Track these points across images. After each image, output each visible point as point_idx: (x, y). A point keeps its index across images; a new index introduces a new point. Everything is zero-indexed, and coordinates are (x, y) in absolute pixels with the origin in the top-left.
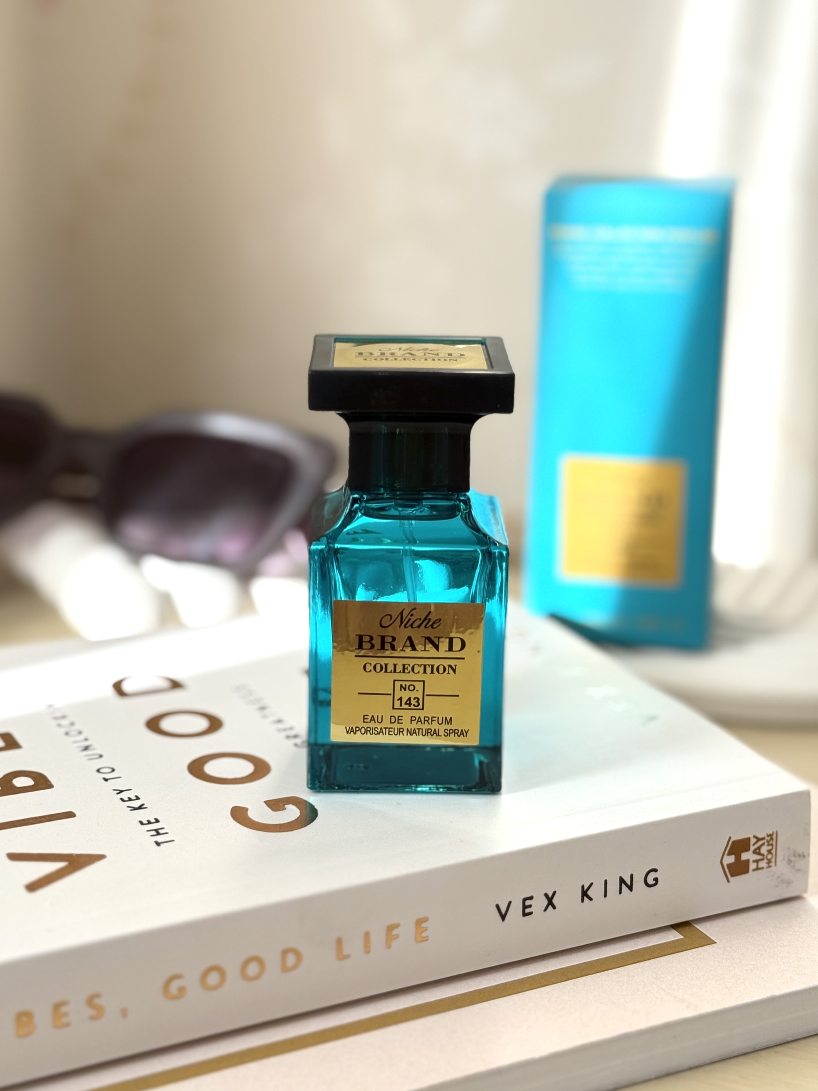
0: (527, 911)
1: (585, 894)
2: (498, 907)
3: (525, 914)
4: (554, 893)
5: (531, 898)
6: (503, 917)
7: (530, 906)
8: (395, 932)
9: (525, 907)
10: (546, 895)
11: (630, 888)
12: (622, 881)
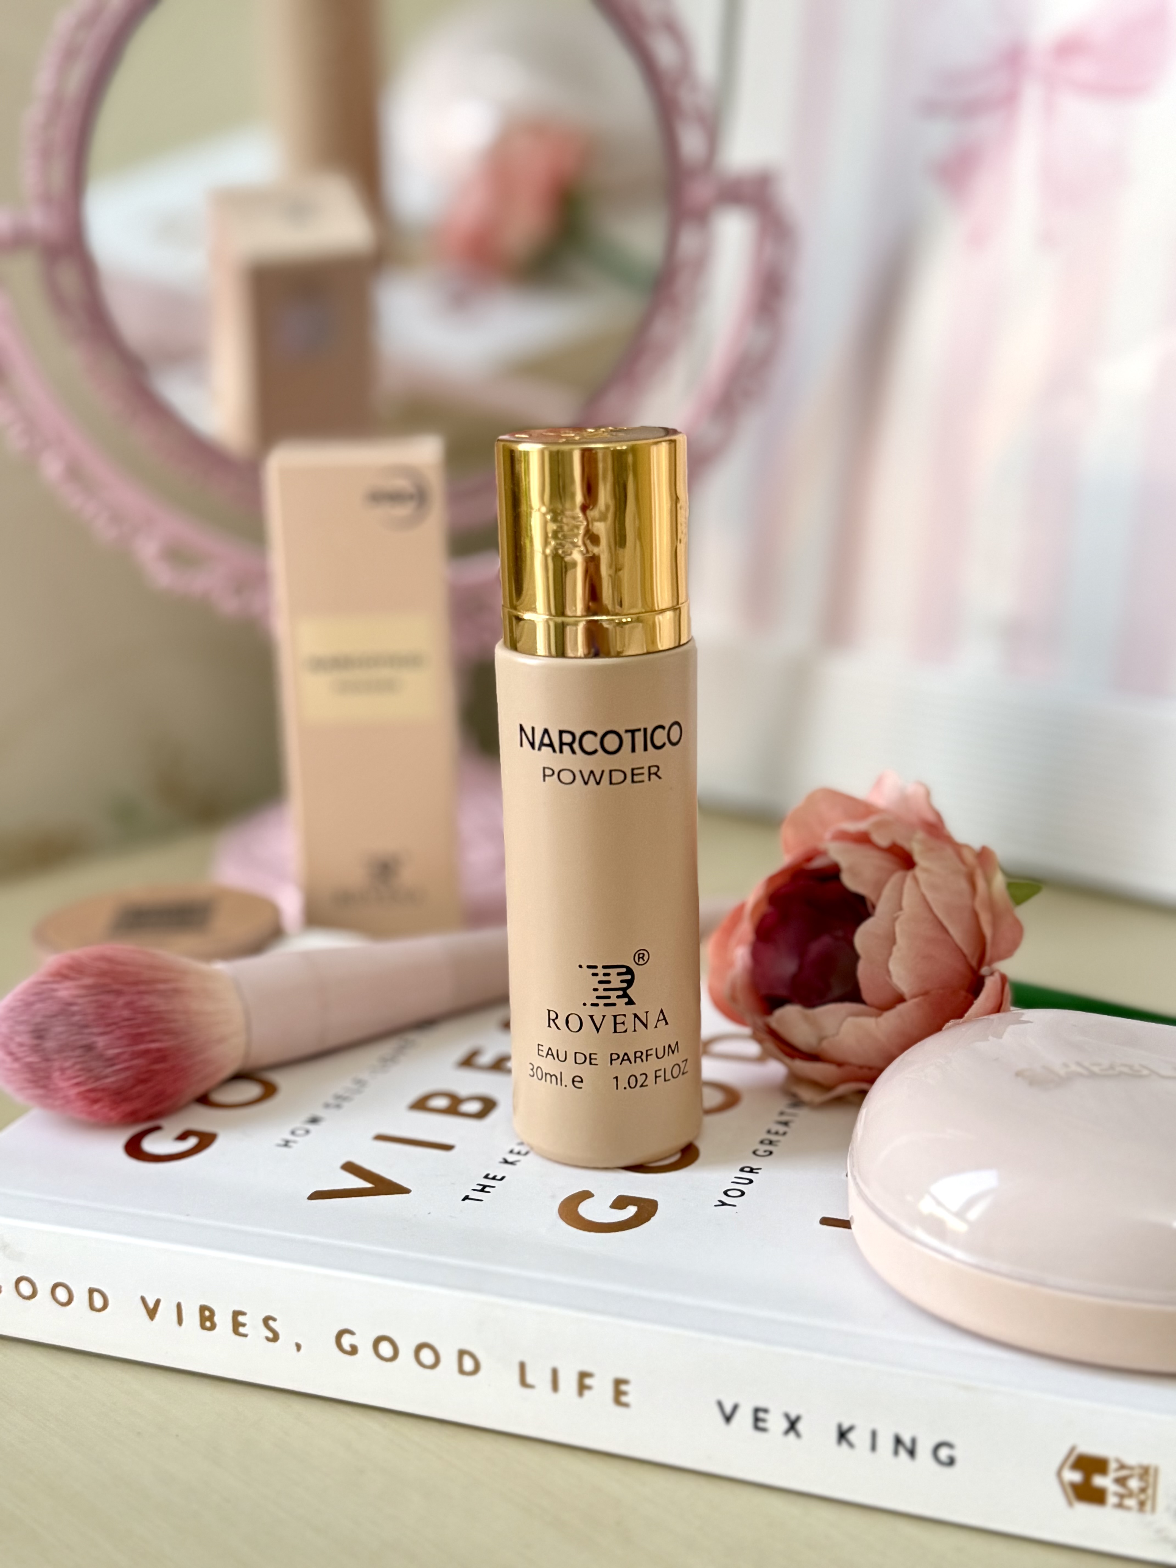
0: (761, 1424)
1: (842, 1435)
2: (720, 1405)
3: (756, 1427)
4: (798, 1418)
5: (765, 1411)
6: (728, 1419)
7: (764, 1420)
8: (588, 1381)
9: (757, 1420)
11: (912, 1453)
12: (898, 1441)
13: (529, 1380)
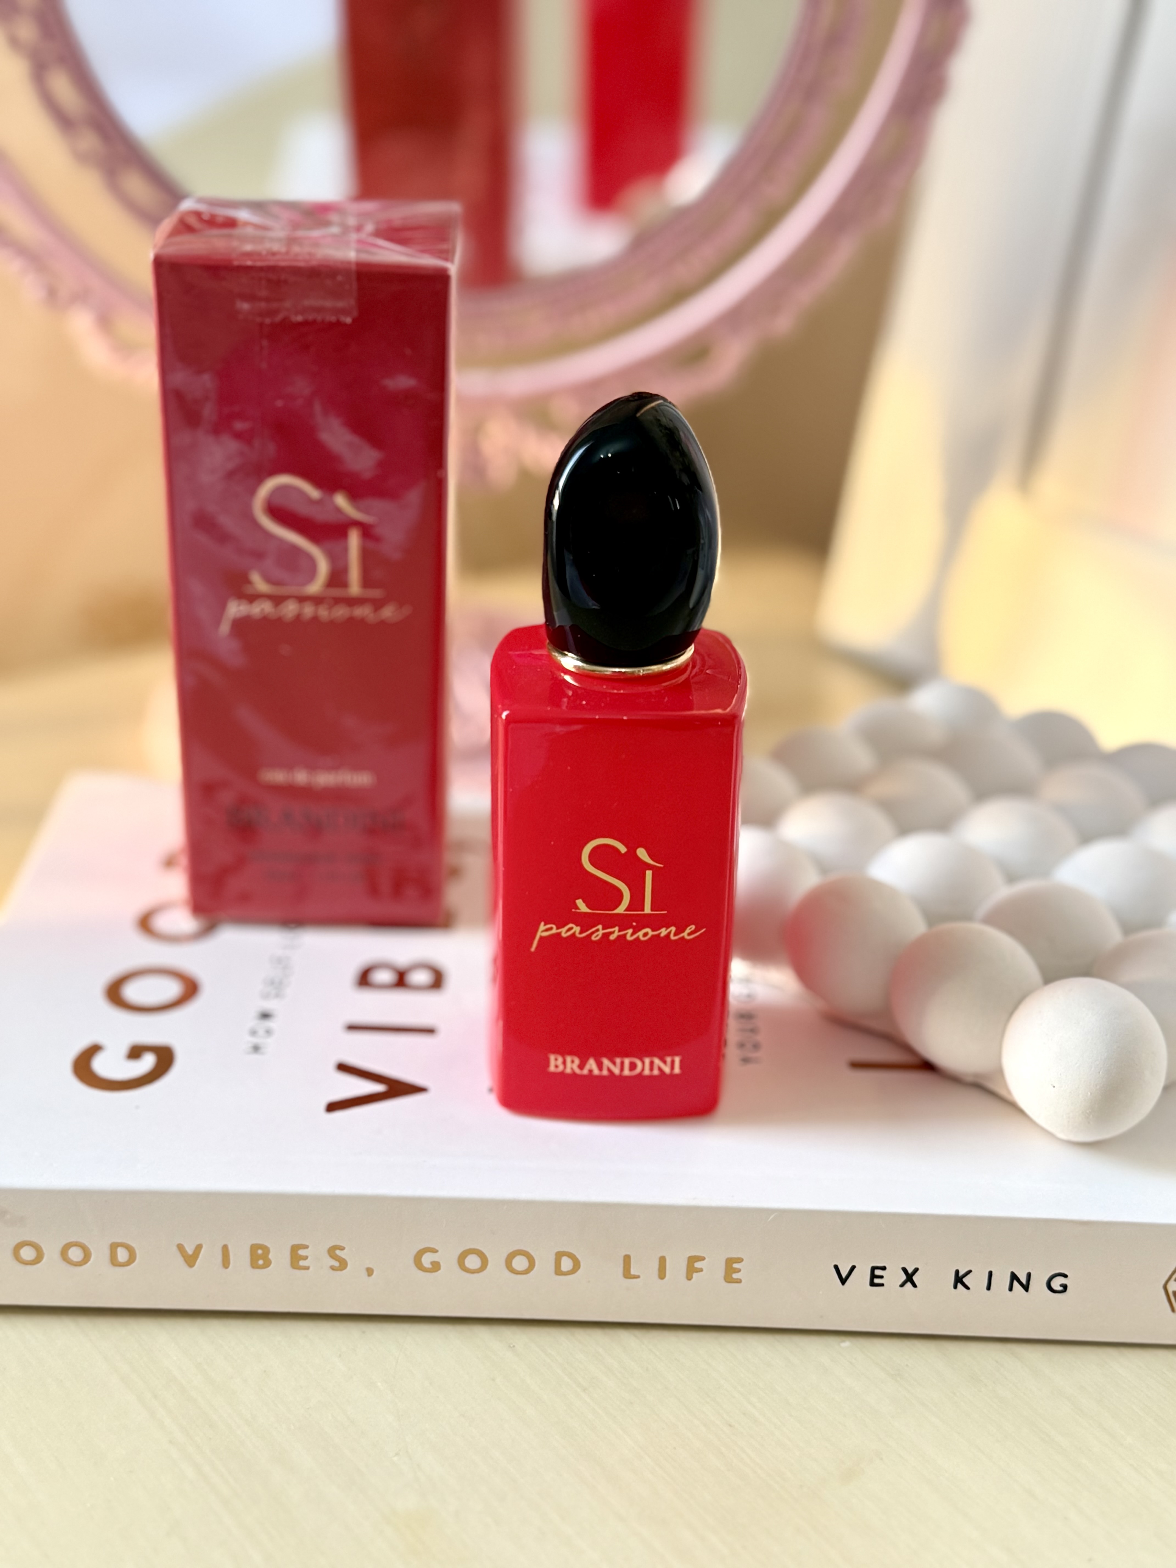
0: (876, 1281)
1: (959, 1280)
2: (836, 1268)
3: (872, 1284)
4: (916, 1270)
5: (884, 1268)
6: (843, 1281)
7: (882, 1277)
8: (698, 1265)
9: (873, 1276)
10: (905, 1270)
11: (1026, 1288)
12: (1014, 1277)
13: (633, 1271)
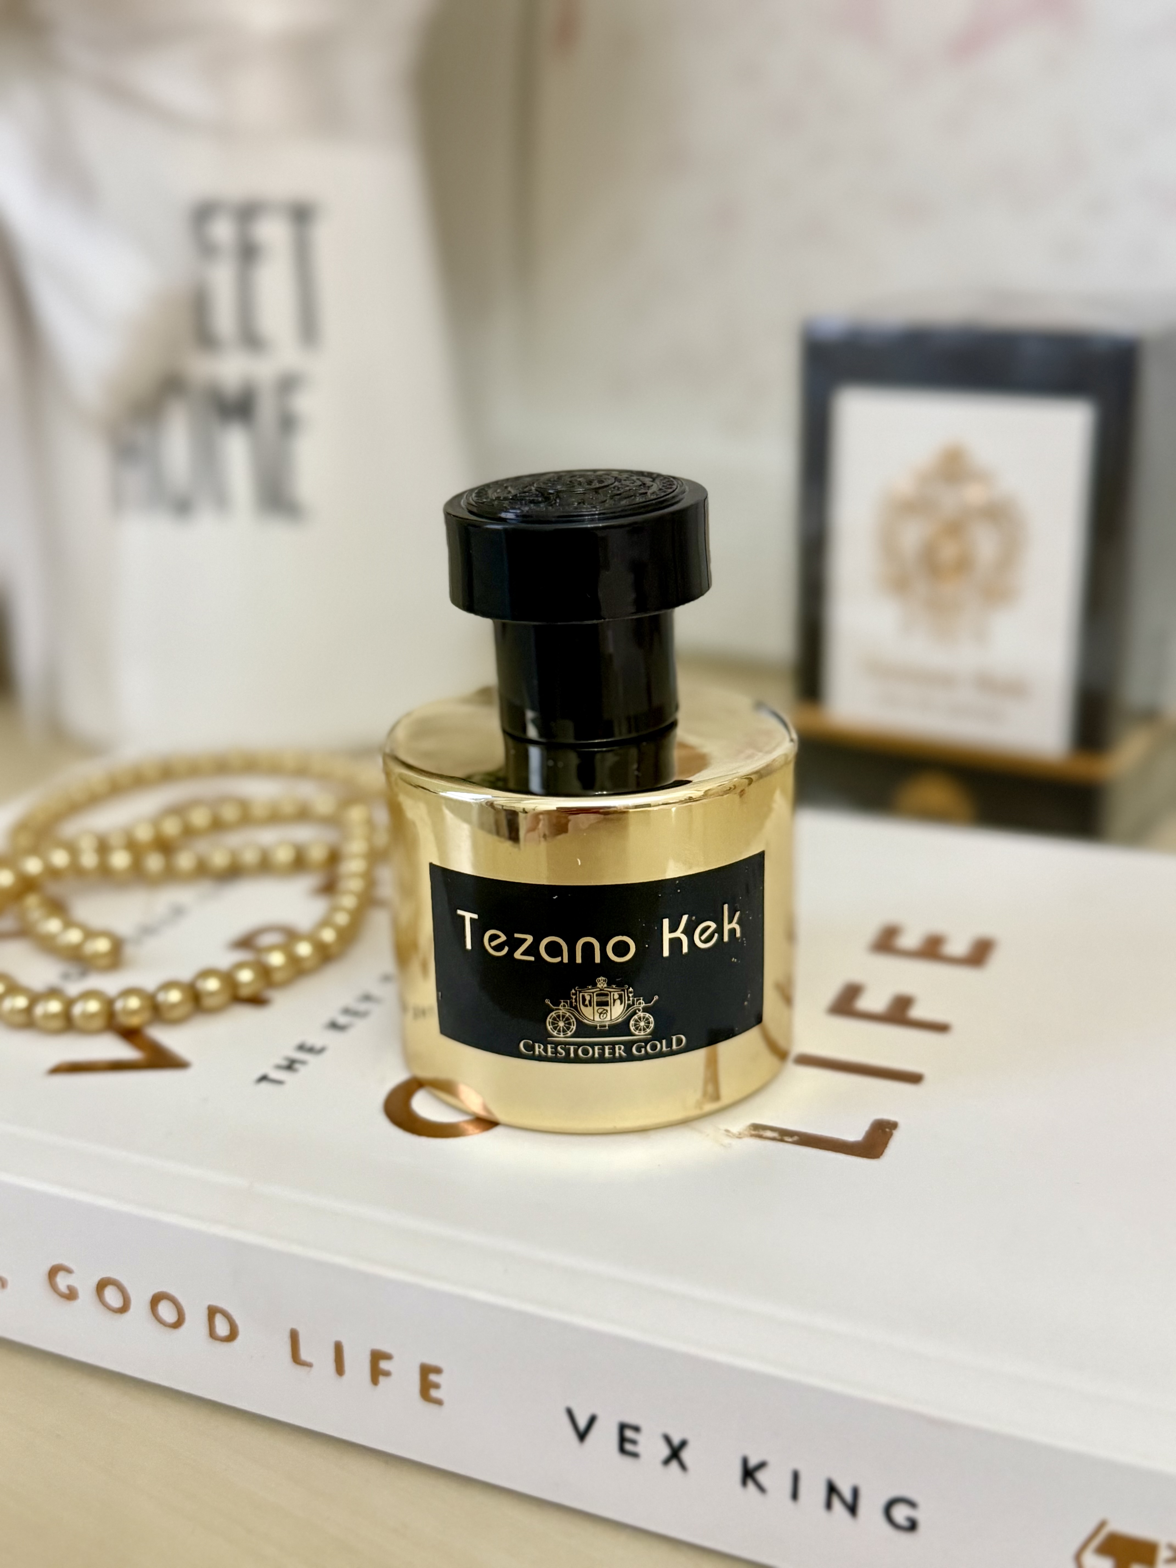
0: (628, 1447)
1: (749, 1474)
2: (571, 1414)
3: (622, 1450)
4: (683, 1444)
5: (636, 1429)
6: (582, 1436)
7: (634, 1442)
8: (384, 1365)
9: (623, 1440)
10: (667, 1439)
11: (853, 1509)
12: (832, 1489)
13: (304, 1355)
